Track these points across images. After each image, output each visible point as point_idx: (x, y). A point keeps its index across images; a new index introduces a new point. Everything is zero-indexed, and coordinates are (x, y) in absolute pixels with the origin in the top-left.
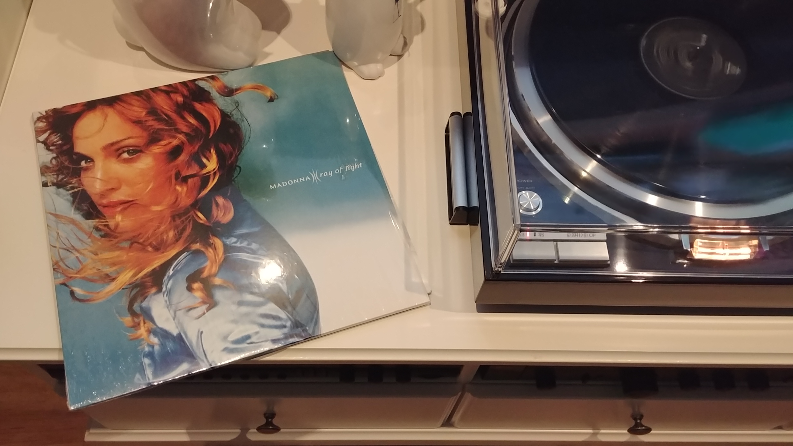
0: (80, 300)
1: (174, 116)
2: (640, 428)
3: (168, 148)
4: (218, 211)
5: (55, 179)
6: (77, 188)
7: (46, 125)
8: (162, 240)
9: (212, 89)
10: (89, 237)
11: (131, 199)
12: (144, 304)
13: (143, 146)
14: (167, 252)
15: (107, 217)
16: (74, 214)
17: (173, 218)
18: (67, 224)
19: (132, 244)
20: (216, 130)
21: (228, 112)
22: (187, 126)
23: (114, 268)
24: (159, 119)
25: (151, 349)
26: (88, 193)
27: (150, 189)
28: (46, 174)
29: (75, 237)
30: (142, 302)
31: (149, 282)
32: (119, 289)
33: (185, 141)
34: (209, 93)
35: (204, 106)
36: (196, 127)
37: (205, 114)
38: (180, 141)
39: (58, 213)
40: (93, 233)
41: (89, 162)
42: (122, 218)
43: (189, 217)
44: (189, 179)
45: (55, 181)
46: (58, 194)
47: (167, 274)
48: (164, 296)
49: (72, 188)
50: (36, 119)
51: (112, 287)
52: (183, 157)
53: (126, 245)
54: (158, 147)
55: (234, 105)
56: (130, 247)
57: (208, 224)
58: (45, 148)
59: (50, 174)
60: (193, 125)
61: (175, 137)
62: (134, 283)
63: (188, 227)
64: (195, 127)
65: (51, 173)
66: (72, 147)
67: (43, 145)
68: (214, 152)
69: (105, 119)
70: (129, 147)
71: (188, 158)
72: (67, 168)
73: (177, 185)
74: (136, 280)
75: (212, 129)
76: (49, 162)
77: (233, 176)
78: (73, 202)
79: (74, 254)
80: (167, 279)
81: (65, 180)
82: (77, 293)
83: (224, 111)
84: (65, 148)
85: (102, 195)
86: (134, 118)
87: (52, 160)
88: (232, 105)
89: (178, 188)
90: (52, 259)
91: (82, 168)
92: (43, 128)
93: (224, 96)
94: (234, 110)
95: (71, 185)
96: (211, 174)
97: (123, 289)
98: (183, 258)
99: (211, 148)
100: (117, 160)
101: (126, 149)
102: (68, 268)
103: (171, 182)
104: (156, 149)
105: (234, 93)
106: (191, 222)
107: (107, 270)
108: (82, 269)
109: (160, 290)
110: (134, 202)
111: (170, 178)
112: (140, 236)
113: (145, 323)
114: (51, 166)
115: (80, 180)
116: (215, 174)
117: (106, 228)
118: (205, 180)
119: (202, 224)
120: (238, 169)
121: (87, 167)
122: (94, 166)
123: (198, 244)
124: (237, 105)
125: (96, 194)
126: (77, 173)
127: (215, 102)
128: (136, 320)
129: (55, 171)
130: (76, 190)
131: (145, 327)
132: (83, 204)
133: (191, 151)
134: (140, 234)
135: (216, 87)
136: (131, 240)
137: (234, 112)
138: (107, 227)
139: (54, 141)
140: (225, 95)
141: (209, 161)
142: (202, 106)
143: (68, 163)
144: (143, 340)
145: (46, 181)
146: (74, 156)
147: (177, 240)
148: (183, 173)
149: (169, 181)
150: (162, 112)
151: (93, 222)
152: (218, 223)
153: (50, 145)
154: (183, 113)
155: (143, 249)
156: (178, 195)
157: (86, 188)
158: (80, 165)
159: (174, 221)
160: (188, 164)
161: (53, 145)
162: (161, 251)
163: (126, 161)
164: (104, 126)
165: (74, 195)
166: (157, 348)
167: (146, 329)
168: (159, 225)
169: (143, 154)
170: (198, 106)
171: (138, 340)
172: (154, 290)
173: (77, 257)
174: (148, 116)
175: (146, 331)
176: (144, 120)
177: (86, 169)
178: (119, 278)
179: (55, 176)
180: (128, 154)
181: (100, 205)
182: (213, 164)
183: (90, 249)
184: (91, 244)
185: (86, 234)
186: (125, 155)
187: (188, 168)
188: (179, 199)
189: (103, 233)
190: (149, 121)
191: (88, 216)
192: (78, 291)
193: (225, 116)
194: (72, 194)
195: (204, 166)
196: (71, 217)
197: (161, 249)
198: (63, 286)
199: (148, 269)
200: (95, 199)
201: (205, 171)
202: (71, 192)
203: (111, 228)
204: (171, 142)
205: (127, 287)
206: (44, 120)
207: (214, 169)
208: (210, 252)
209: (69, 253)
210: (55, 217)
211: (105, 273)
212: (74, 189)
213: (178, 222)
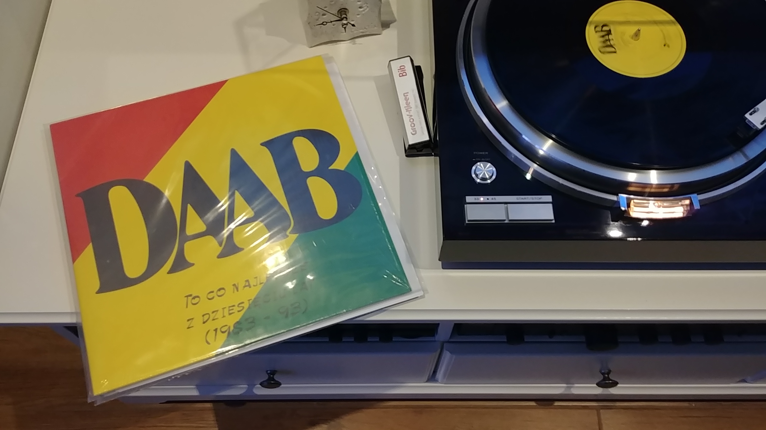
2: (607, 382)
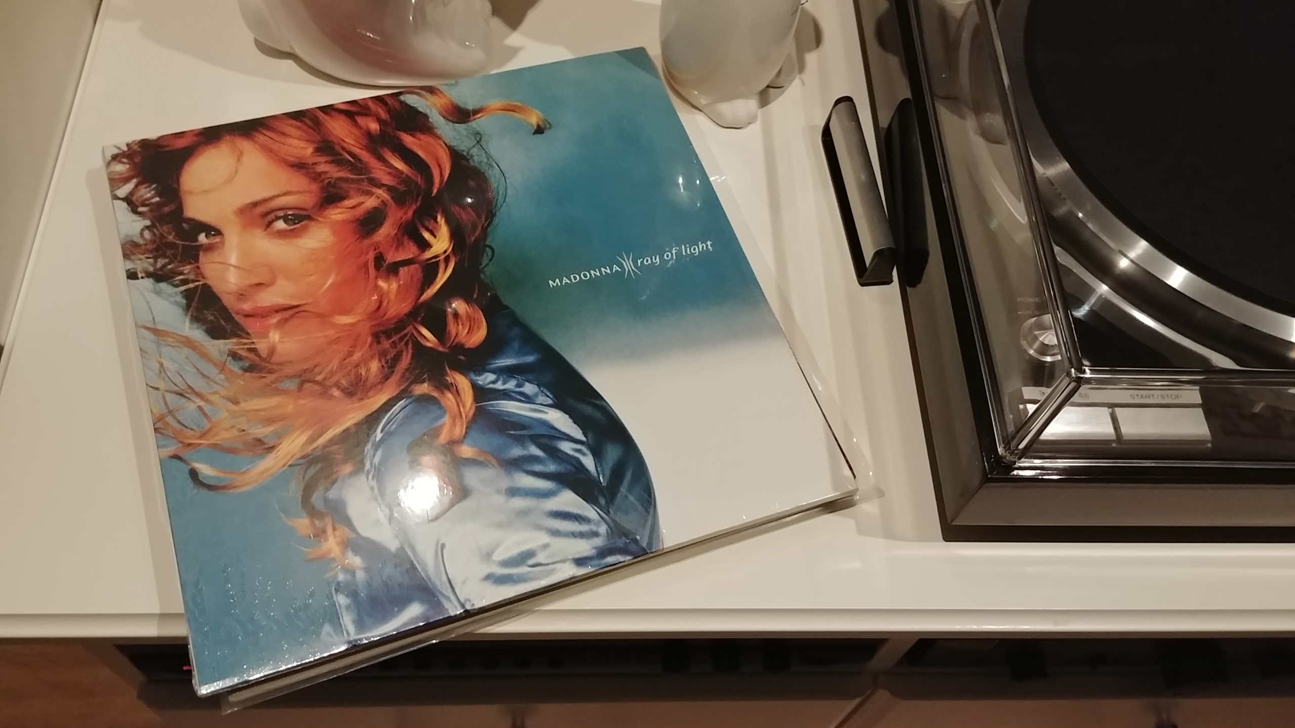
0: (210, 487)
1: (365, 156)
3: (360, 211)
4: (458, 325)
5: (152, 265)
6: (193, 281)
7: (130, 167)
8: (358, 377)
9: (431, 110)
10: (222, 371)
11: (295, 303)
12: (332, 494)
13: (313, 207)
14: (369, 398)
15: (252, 336)
16: (190, 328)
17: (376, 337)
18: (178, 347)
19: (303, 383)
20: (443, 181)
21: (463, 151)
22: (390, 174)
23: (271, 428)
24: (339, 162)
25: (349, 577)
26: (215, 290)
27: (330, 285)
28: (132, 257)
29: (195, 371)
30: (327, 489)
31: (340, 454)
32: (284, 466)
33: (388, 200)
34: (426, 117)
35: (419, 140)
36: (407, 176)
37: (420, 153)
38: (379, 200)
39: (159, 327)
40: (227, 363)
41: (214, 235)
42: (280, 338)
43: (406, 335)
44: (400, 268)
45: (151, 269)
46: (158, 293)
47: (372, 438)
48: (368, 479)
49: (185, 282)
50: (110, 158)
51: (270, 463)
52: (386, 230)
53: (291, 385)
54: (339, 210)
55: (473, 138)
56: (300, 389)
57: (441, 349)
58: (130, 209)
59: (141, 257)
60: (402, 173)
61: (369, 194)
62: (311, 454)
63: (404, 354)
64: (404, 176)
65: (143, 254)
66: (180, 209)
67: (125, 205)
68: (443, 220)
69: (239, 160)
70: (287, 210)
71: (396, 230)
72: (173, 246)
73: (379, 279)
74: (314, 449)
75: (437, 180)
76: (139, 236)
77: (481, 264)
78: (188, 307)
79: (193, 402)
80: (372, 447)
81: (170, 267)
82: (202, 474)
83: (456, 148)
84: (166, 209)
85: (242, 295)
86: (291, 159)
87: (143, 230)
88: (470, 139)
89: (382, 283)
90: (151, 410)
91: (201, 246)
92: (124, 173)
93: (453, 122)
94: (474, 146)
95: (181, 277)
96: (439, 260)
97: (290, 466)
98: (399, 409)
99: (437, 213)
100: (265, 232)
101: (281, 214)
102: (185, 429)
103: (367, 272)
104: (337, 214)
105: (472, 118)
106: (410, 346)
107: (258, 431)
108: (210, 430)
109: (359, 469)
110: (302, 309)
111: (366, 265)
112: (317, 370)
113: (334, 529)
114: (142, 242)
115: (198, 267)
116: (447, 260)
117: (252, 356)
118: (430, 270)
119: (430, 348)
120: (488, 250)
121: (209, 244)
122: (223, 242)
123: (426, 385)
124: (478, 139)
125: (229, 293)
126: (192, 254)
127: (439, 132)
128: (317, 523)
129: (150, 251)
130: (191, 285)
131: (335, 536)
132: (206, 312)
133: (402, 218)
134: (315, 366)
135: (438, 105)
136: (300, 376)
137: (474, 151)
138: (253, 353)
139: (145, 197)
140: (455, 120)
141: (435, 237)
142: (414, 139)
143: (174, 237)
144: (334, 559)
145: (133, 269)
146: (184, 225)
147: (386, 378)
148: (389, 258)
149: (364, 270)
150: (344, 149)
151: (226, 344)
152: (459, 348)
153: (137, 204)
154: (381, 151)
155: (324, 392)
156: (382, 296)
157: (209, 283)
158: (197, 240)
159: (379, 343)
160: (398, 243)
161: (144, 205)
162: (359, 396)
163: (281, 234)
164: (236, 172)
165: (189, 295)
166: (360, 575)
167: (338, 539)
168: (350, 349)
169: (313, 223)
170: (408, 140)
171: (325, 561)
172: (348, 468)
173: (200, 407)
174: (318, 156)
175: (338, 544)
176: (311, 163)
177: (209, 248)
178: (280, 446)
179: (149, 260)
180: (285, 222)
181: (238, 313)
182: (443, 242)
183: (223, 392)
184: (226, 384)
185: (215, 365)
186: (281, 225)
187: (397, 248)
188: (385, 304)
189: (247, 364)
190: (320, 165)
191: (215, 333)
192: (205, 470)
193: (457, 157)
194: (185, 293)
195: (425, 245)
196: (185, 334)
197: (357, 394)
198: (175, 462)
199: (334, 430)
200: (228, 301)
201: (428, 254)
202: (183, 288)
203: (262, 355)
204: (363, 202)
205: (298, 463)
206: (125, 160)
207: (445, 252)
208: (449, 399)
209: (183, 400)
210: (155, 334)
211: (254, 436)
212: (188, 283)
213: (386, 344)
